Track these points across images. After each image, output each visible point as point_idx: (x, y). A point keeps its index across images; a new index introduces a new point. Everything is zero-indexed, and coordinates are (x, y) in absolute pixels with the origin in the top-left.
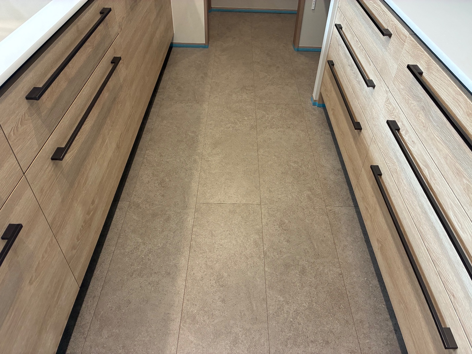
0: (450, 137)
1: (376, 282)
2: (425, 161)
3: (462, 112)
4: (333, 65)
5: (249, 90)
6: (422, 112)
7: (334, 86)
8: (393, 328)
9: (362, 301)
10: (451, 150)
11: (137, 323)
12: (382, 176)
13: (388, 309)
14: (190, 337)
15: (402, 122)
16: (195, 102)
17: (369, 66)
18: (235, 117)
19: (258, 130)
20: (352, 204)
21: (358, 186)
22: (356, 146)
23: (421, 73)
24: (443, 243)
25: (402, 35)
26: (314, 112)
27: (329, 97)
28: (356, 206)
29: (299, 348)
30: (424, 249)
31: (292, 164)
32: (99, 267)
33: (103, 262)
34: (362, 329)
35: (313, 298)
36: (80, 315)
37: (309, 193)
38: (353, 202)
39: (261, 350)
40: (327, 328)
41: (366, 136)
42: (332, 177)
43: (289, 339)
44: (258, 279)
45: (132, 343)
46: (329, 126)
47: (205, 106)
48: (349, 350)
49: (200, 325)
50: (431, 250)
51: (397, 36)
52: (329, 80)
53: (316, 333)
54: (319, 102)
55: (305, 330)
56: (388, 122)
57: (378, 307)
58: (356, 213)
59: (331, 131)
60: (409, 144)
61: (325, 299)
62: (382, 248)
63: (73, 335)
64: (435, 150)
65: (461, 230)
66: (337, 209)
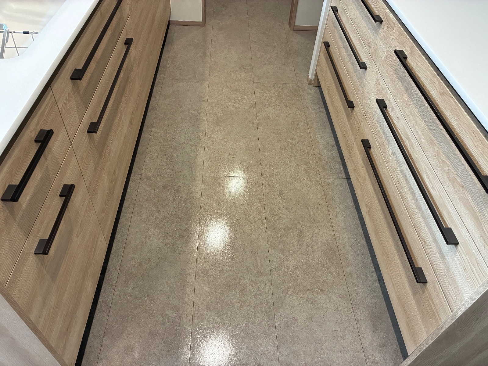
0: (427, 113)
1: (364, 242)
2: (406, 134)
3: (436, 92)
4: (329, 46)
5: (247, 69)
6: (405, 91)
7: (329, 67)
8: (377, 278)
9: (351, 258)
10: (426, 123)
11: (158, 277)
12: (371, 149)
13: (373, 263)
14: (204, 287)
15: (389, 101)
16: (195, 81)
17: (362, 48)
18: (235, 95)
19: (257, 108)
20: (344, 176)
21: (350, 160)
22: (349, 123)
23: (406, 58)
24: (418, 200)
25: (391, 23)
26: (310, 92)
27: (324, 77)
28: (348, 178)
29: (297, 295)
30: (404, 208)
31: (289, 140)
32: (119, 231)
33: (122, 227)
34: (351, 279)
35: (310, 255)
36: (107, 271)
37: (305, 166)
38: (345, 174)
39: (266, 297)
40: (322, 279)
41: (358, 113)
42: (326, 152)
43: (289, 288)
44: (261, 240)
45: (155, 292)
46: (324, 105)
47: (206, 85)
48: (339, 296)
49: (212, 278)
50: (409, 207)
51: (387, 23)
52: (325, 60)
53: (312, 283)
54: (314, 81)
55: (303, 281)
56: (377, 101)
57: (365, 262)
58: (348, 184)
59: (326, 110)
60: (394, 120)
61: (320, 256)
62: (369, 212)
63: (103, 286)
64: (415, 124)
65: (432, 188)
66: (330, 181)
